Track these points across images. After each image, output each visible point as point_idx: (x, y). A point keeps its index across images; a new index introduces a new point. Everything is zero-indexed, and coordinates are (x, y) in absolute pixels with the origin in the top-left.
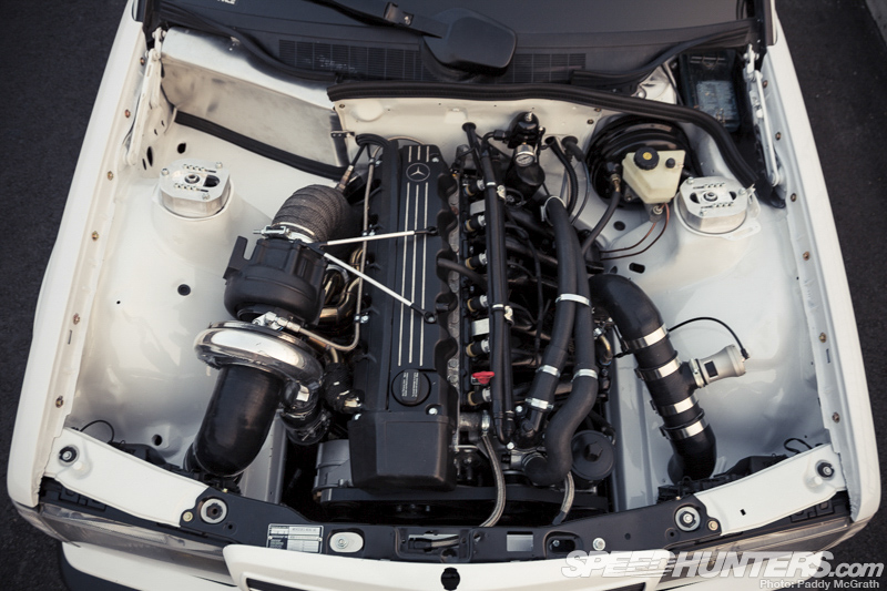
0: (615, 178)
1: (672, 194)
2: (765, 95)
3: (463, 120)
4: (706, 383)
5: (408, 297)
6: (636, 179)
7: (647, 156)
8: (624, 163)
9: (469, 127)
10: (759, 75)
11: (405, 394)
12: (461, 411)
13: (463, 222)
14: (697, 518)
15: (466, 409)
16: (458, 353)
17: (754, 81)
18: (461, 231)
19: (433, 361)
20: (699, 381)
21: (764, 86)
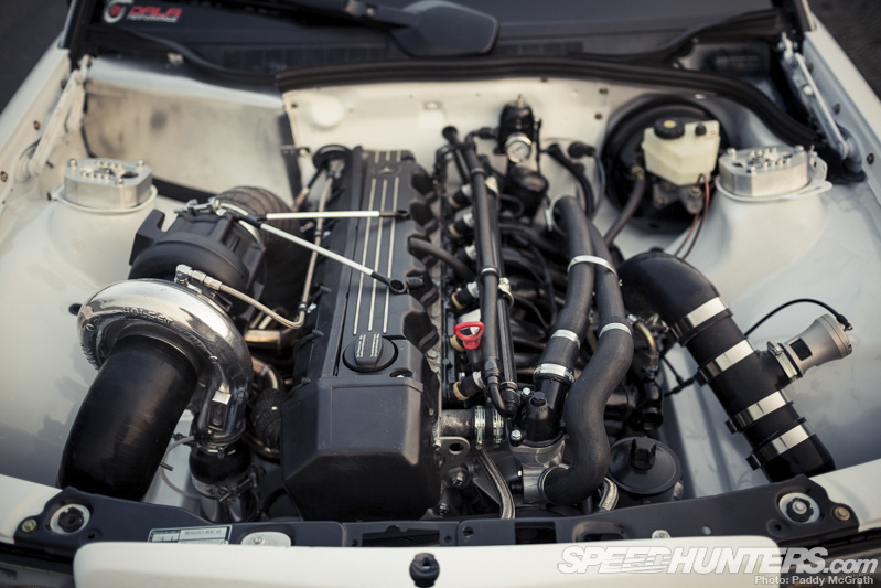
0: (636, 169)
1: (711, 167)
2: (813, 77)
3: (443, 124)
4: (799, 375)
5: (370, 264)
6: (662, 158)
7: (670, 124)
8: (645, 146)
9: (449, 132)
10: (800, 59)
11: (360, 354)
12: (444, 408)
13: (446, 226)
14: (814, 505)
15: (451, 404)
16: (440, 343)
17: (795, 65)
18: (443, 234)
19: (402, 327)
20: (790, 372)
21: (810, 69)
